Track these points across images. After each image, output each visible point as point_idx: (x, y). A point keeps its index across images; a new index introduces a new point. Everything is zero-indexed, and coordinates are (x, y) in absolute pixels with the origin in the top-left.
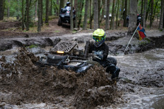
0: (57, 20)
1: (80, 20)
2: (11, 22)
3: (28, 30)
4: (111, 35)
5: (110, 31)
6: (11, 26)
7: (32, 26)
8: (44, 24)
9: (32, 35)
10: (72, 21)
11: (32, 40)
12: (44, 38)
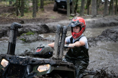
0: (53, 5)
1: (77, 5)
2: (4, 7)
3: (22, 15)
4: (110, 21)
5: (108, 17)
6: (5, 11)
7: (26, 12)
8: (39, 10)
9: (28, 21)
10: (68, 7)
11: (28, 26)
12: (40, 24)
